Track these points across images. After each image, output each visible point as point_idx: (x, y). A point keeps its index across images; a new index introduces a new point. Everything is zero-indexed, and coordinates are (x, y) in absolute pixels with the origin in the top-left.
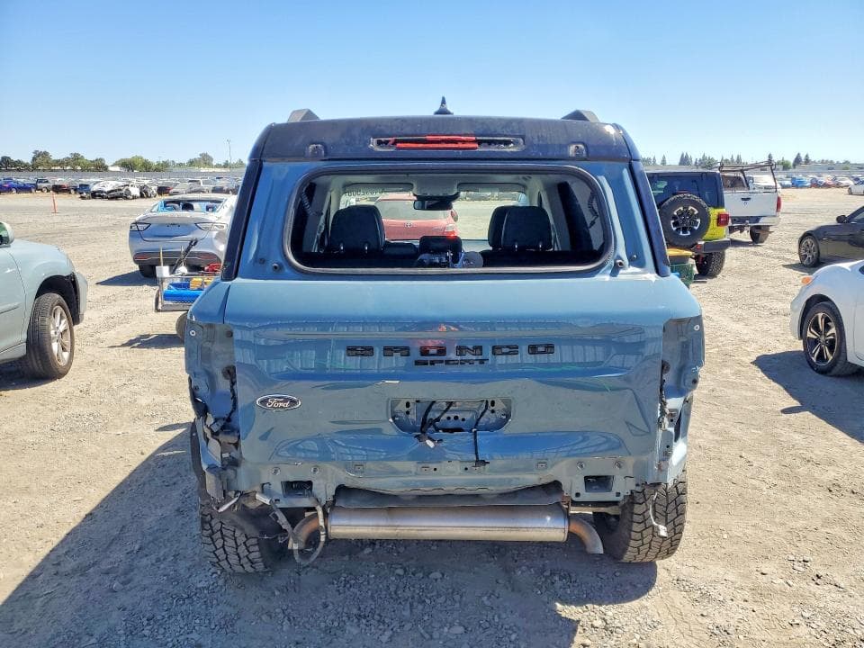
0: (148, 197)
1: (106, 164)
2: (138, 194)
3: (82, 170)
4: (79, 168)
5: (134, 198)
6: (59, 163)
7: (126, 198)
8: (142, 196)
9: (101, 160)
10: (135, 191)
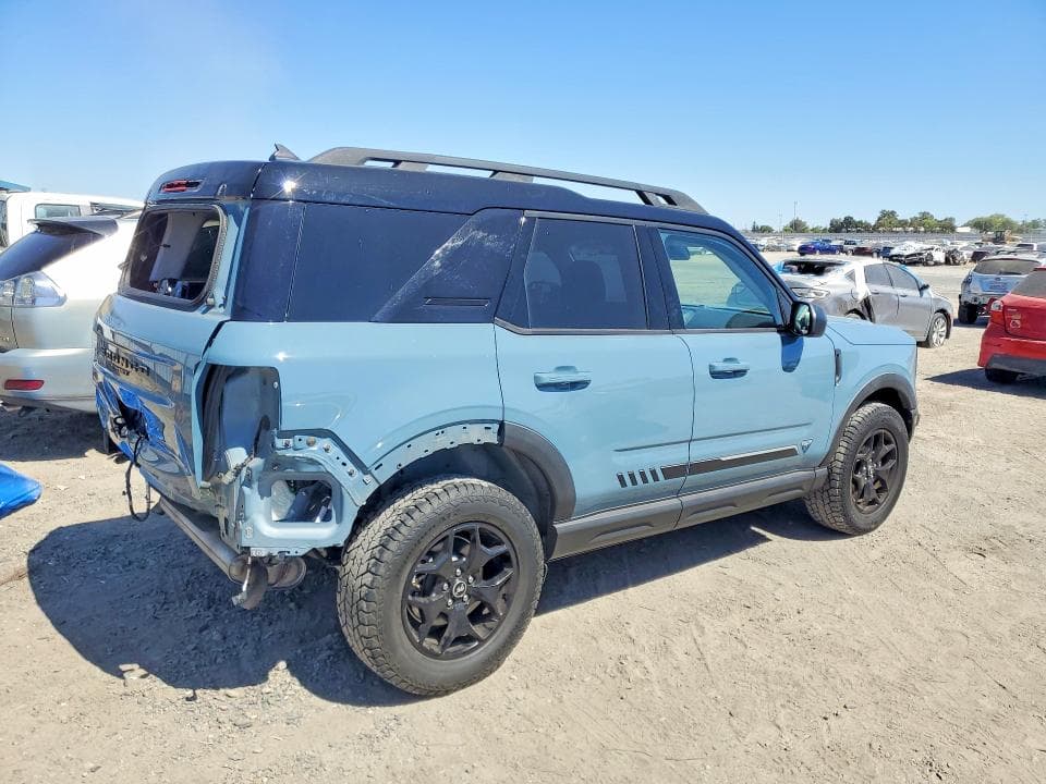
0: (955, 264)
1: (956, 224)
2: (943, 260)
3: (925, 232)
4: (922, 229)
5: (937, 264)
6: (903, 224)
7: (926, 264)
8: (947, 262)
9: (951, 219)
10: (939, 256)
